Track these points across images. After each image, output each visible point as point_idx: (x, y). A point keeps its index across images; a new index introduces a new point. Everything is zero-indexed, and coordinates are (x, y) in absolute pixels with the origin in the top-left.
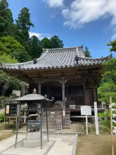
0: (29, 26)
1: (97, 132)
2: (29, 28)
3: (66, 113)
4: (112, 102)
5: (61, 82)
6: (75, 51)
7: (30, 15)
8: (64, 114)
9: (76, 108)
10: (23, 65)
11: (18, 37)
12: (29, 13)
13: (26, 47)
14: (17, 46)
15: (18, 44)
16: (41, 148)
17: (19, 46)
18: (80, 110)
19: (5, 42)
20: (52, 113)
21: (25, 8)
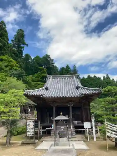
0: (23, 45)
1: (95, 139)
2: (23, 47)
3: (73, 127)
4: (106, 121)
5: (69, 106)
6: (73, 78)
7: (25, 36)
8: (72, 128)
9: (78, 124)
10: (38, 91)
11: (14, 55)
12: (24, 34)
13: (20, 65)
14: (14, 65)
15: (14, 63)
16: (69, 146)
17: (16, 65)
18: (83, 125)
19: (3, 61)
20: (62, 127)
21: (21, 29)
